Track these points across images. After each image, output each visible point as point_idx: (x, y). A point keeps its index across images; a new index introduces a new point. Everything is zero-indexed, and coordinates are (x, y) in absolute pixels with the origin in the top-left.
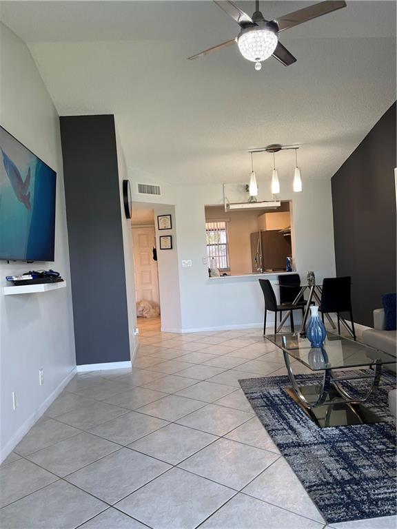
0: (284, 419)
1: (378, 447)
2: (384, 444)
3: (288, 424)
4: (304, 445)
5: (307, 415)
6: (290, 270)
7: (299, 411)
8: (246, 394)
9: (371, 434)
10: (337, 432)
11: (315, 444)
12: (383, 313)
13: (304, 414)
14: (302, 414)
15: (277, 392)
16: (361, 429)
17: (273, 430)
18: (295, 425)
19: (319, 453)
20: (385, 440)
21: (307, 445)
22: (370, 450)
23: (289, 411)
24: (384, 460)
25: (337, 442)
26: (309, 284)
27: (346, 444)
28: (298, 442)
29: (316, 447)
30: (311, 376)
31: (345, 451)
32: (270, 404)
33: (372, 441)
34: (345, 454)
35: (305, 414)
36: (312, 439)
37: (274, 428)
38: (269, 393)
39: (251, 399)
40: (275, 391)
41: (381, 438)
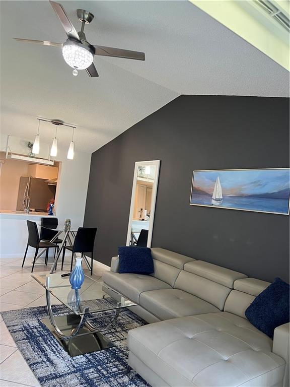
0: (43, 351)
1: (113, 370)
2: (116, 366)
3: (46, 355)
4: (60, 376)
5: (61, 345)
6: (51, 214)
7: (54, 342)
8: (8, 327)
9: (107, 358)
10: (84, 359)
11: (68, 374)
12: (118, 260)
13: (58, 345)
14: (56, 345)
15: (36, 323)
16: (101, 355)
17: (34, 364)
18: (51, 356)
19: (72, 382)
20: (117, 363)
21: (62, 375)
22: (108, 373)
23: (46, 343)
24: (118, 382)
25: (85, 369)
26: (66, 228)
27: (92, 370)
28: (55, 374)
29: (70, 376)
30: (62, 307)
31: (91, 377)
32: (31, 336)
33: (108, 365)
34: (91, 380)
35: (60, 344)
36: (66, 369)
37: (35, 361)
38: (28, 325)
39: (13, 332)
40: (33, 323)
41: (114, 361)
